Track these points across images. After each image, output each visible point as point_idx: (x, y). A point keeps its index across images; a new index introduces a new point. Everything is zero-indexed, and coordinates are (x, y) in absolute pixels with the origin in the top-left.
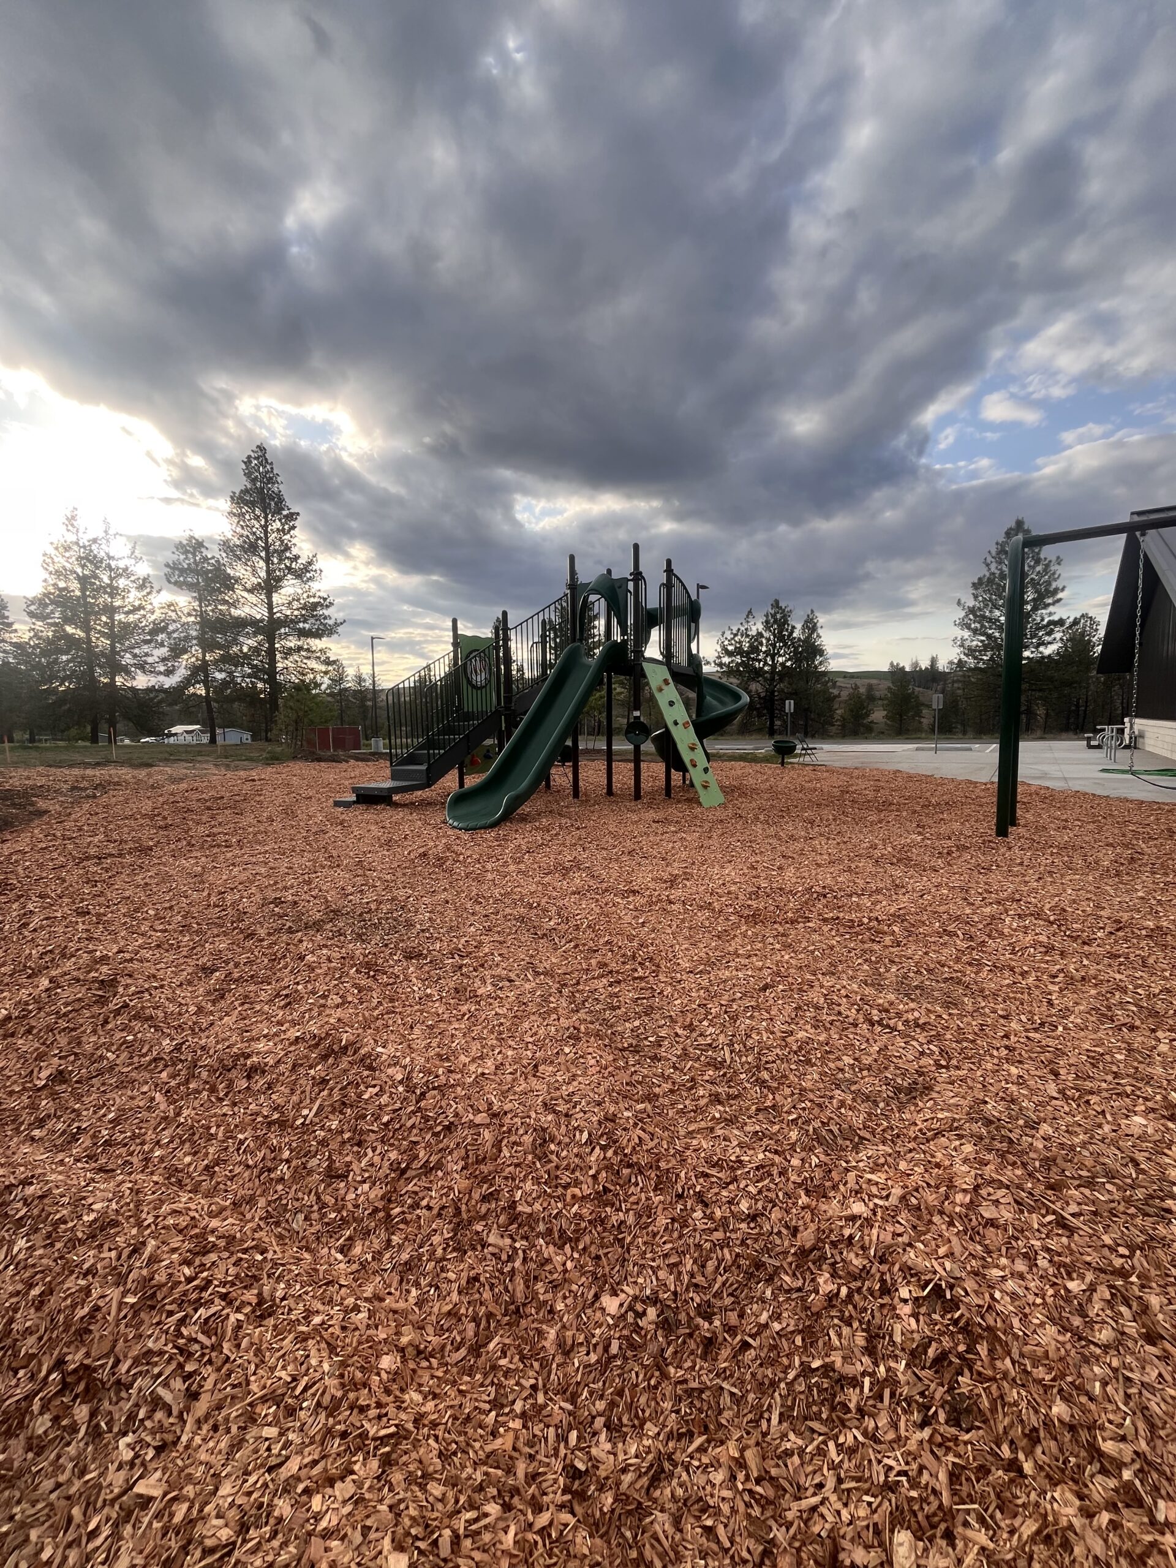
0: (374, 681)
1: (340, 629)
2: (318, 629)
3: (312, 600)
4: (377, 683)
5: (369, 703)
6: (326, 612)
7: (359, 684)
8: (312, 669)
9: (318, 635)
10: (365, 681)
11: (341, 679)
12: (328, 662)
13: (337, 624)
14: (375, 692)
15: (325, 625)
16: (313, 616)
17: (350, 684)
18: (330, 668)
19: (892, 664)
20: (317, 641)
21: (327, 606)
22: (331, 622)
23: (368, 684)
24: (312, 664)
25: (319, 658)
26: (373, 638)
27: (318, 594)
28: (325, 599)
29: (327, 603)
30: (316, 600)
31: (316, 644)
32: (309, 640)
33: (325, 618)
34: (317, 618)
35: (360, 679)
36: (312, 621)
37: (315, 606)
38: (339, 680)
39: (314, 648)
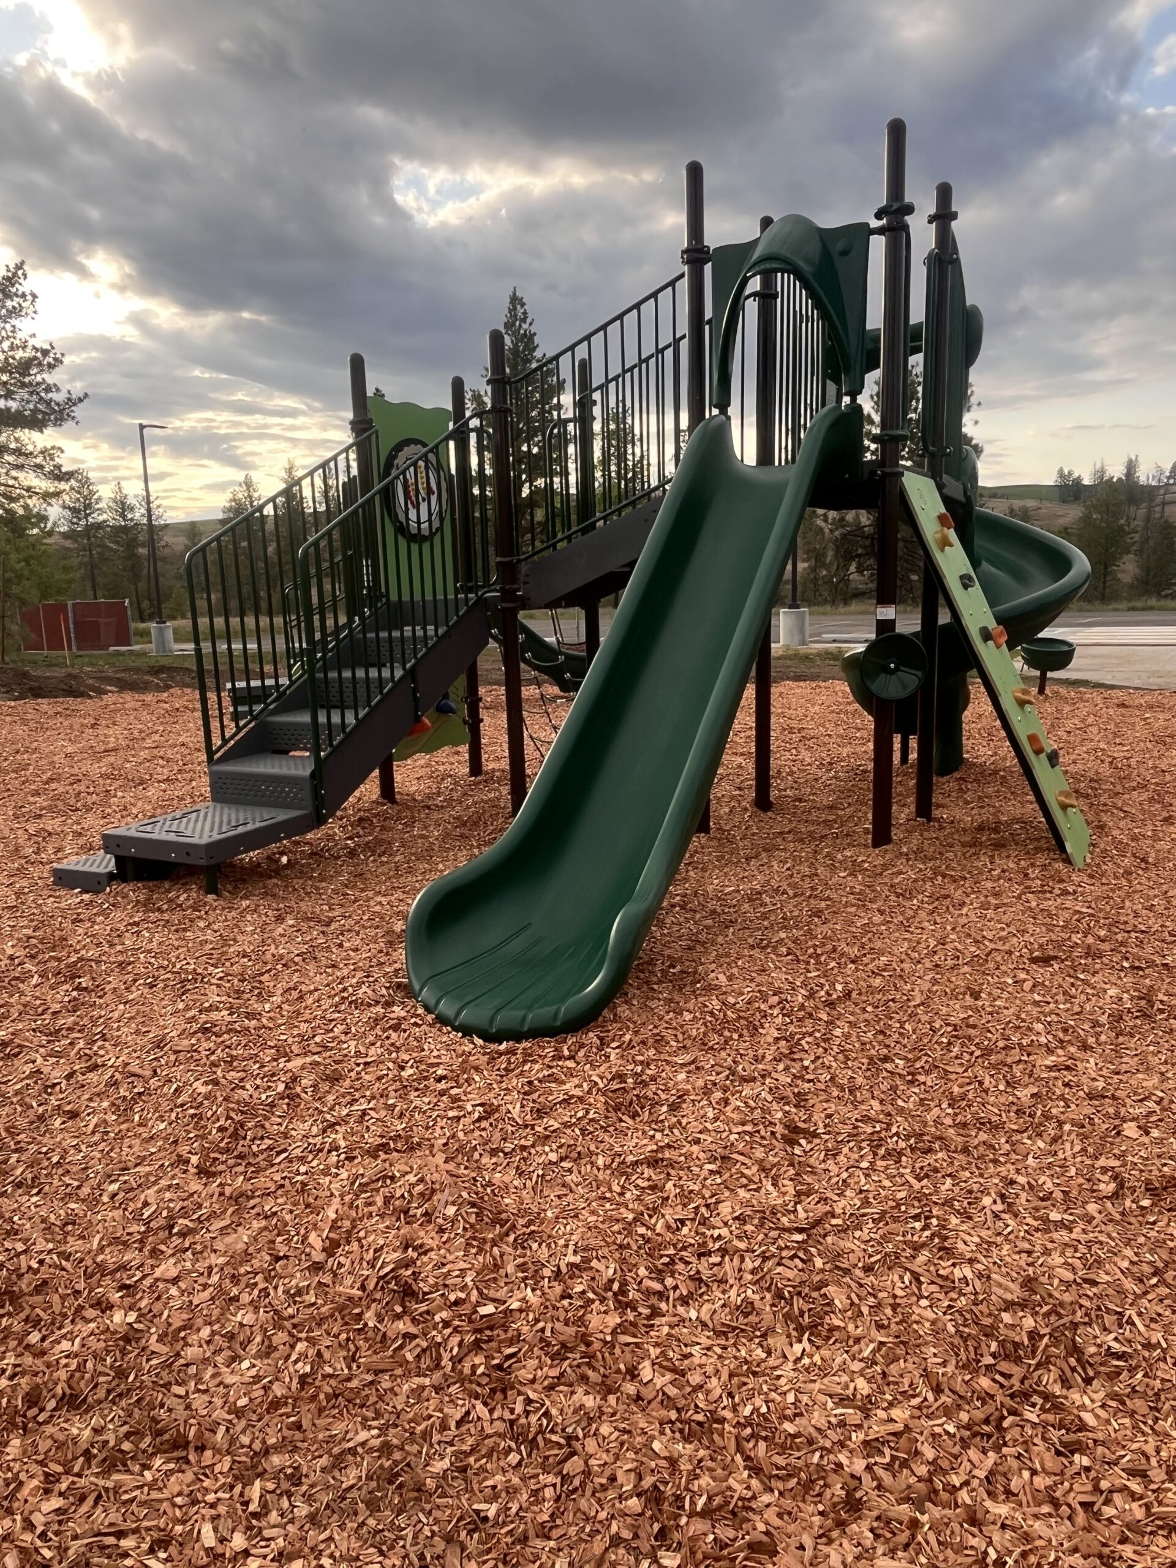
0: (149, 510)
1: (78, 411)
2: (35, 411)
3: (19, 354)
4: (156, 512)
5: (143, 551)
6: (49, 378)
7: (123, 516)
8: (29, 489)
9: (36, 422)
10: (132, 509)
11: (88, 506)
12: (59, 475)
13: (71, 402)
14: (153, 531)
15: (48, 403)
16: (23, 385)
17: (105, 515)
18: (63, 486)
19: (1061, 472)
20: (35, 435)
21: (51, 366)
22: (59, 397)
23: (138, 515)
24: (29, 479)
25: (40, 467)
26: (142, 427)
27: (31, 342)
28: (45, 353)
29: (49, 359)
30: (29, 353)
31: (35, 439)
32: (19, 433)
33: (48, 389)
34: (33, 388)
35: (123, 507)
36: (23, 393)
37: (25, 366)
38: (83, 508)
39: (30, 448)
